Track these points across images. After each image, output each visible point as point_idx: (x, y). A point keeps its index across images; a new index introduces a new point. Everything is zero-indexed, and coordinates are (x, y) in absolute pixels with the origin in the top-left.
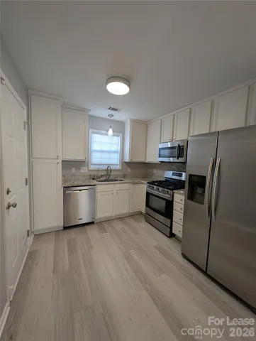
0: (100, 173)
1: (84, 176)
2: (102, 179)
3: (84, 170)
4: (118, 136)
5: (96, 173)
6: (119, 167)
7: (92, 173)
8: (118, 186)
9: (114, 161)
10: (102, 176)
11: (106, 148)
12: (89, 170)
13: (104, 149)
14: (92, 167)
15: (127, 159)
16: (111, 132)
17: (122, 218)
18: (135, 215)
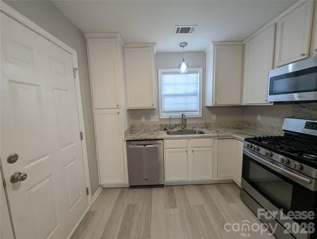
0: (173, 123)
1: (155, 126)
2: (176, 130)
3: (155, 119)
4: (196, 72)
5: (168, 123)
6: (198, 114)
7: (164, 123)
8: (194, 142)
9: (193, 106)
10: (176, 126)
11: (181, 90)
12: (160, 119)
13: (179, 92)
14: (164, 116)
15: (210, 103)
16: (184, 68)
17: (201, 186)
18: (222, 184)
